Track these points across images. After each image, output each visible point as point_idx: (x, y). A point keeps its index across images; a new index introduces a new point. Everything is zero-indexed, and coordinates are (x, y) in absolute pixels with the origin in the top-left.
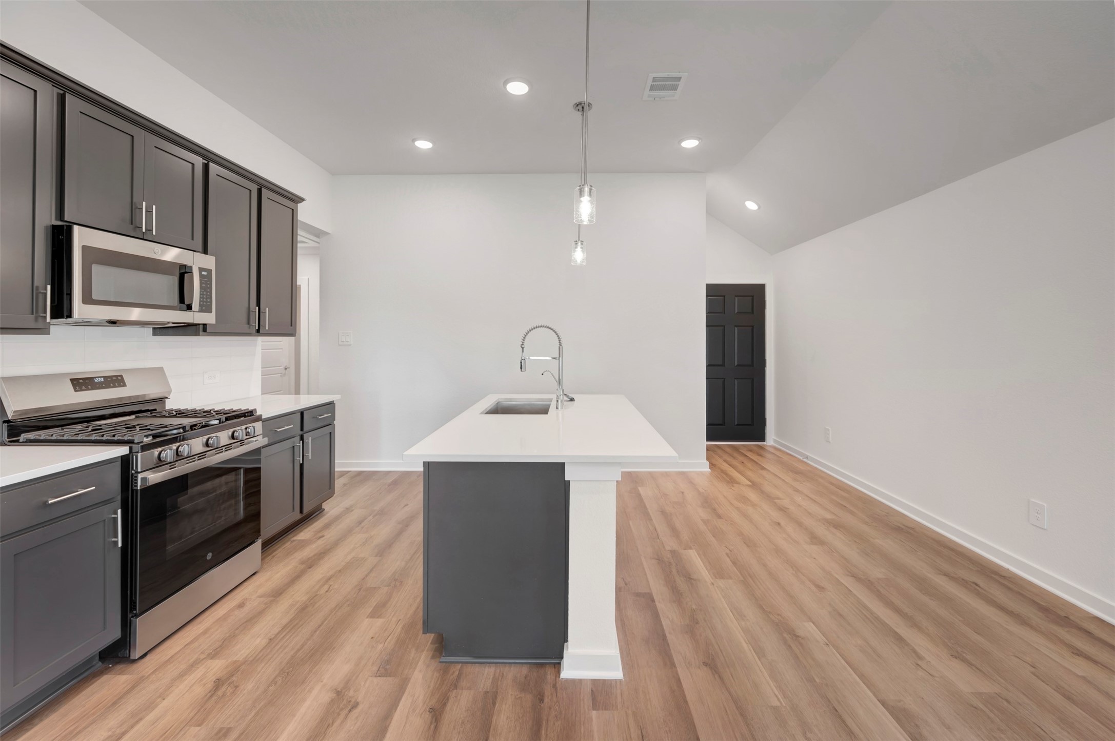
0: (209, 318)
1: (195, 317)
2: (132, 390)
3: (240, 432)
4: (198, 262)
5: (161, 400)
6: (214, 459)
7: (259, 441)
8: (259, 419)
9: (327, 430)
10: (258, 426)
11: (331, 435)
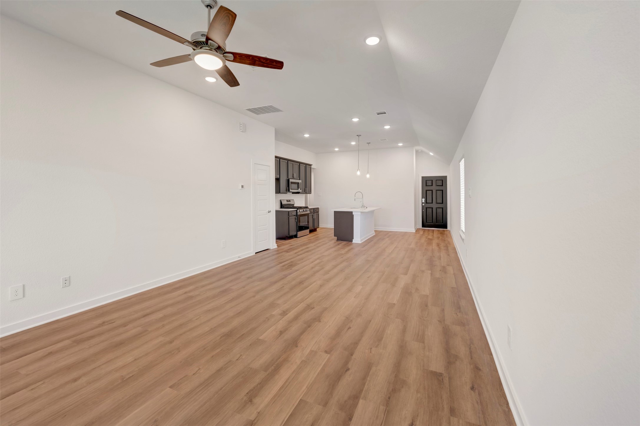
0: (301, 191)
1: (299, 190)
2: (291, 203)
3: (305, 210)
4: (300, 181)
5: (293, 205)
6: (304, 213)
7: (309, 212)
8: (309, 208)
9: (318, 213)
10: (308, 209)
11: (318, 215)
